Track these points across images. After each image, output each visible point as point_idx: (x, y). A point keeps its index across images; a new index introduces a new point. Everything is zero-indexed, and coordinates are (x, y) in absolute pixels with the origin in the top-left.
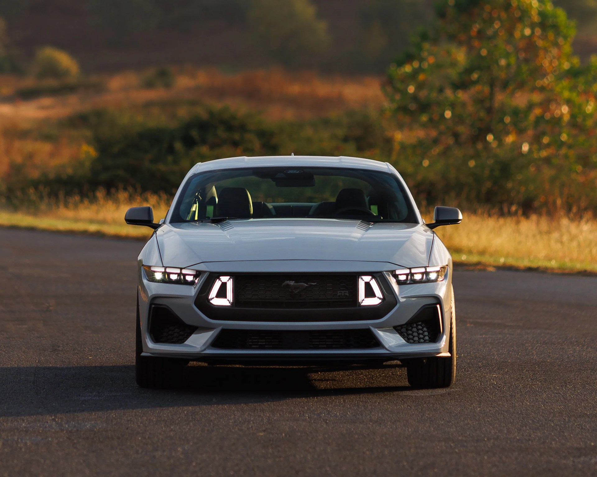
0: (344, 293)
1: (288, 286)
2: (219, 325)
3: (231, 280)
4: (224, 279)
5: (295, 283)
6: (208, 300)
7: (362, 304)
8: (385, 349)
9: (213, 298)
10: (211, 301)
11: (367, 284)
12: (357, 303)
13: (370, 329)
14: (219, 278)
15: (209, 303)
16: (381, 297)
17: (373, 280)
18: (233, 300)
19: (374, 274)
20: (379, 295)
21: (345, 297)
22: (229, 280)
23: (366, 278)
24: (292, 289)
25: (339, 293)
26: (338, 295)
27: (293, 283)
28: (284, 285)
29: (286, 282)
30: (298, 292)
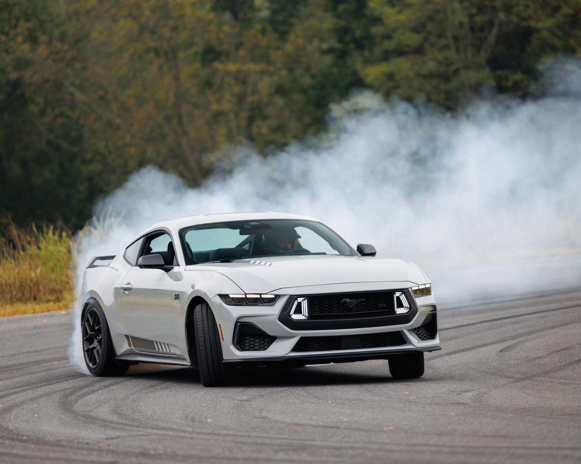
0: (383, 305)
1: (345, 303)
2: (299, 334)
3: (306, 300)
4: (300, 300)
5: (350, 300)
6: (290, 316)
7: (397, 313)
8: (412, 345)
9: (292, 315)
10: (291, 317)
11: (398, 298)
12: (394, 312)
13: (402, 331)
14: (297, 300)
15: (291, 318)
16: (409, 306)
17: (403, 294)
18: (308, 315)
19: (404, 290)
20: (406, 306)
21: (384, 308)
22: (303, 300)
23: (398, 294)
24: (348, 305)
25: (380, 305)
26: (379, 307)
27: (348, 300)
28: (343, 302)
29: (344, 300)
30: (353, 307)
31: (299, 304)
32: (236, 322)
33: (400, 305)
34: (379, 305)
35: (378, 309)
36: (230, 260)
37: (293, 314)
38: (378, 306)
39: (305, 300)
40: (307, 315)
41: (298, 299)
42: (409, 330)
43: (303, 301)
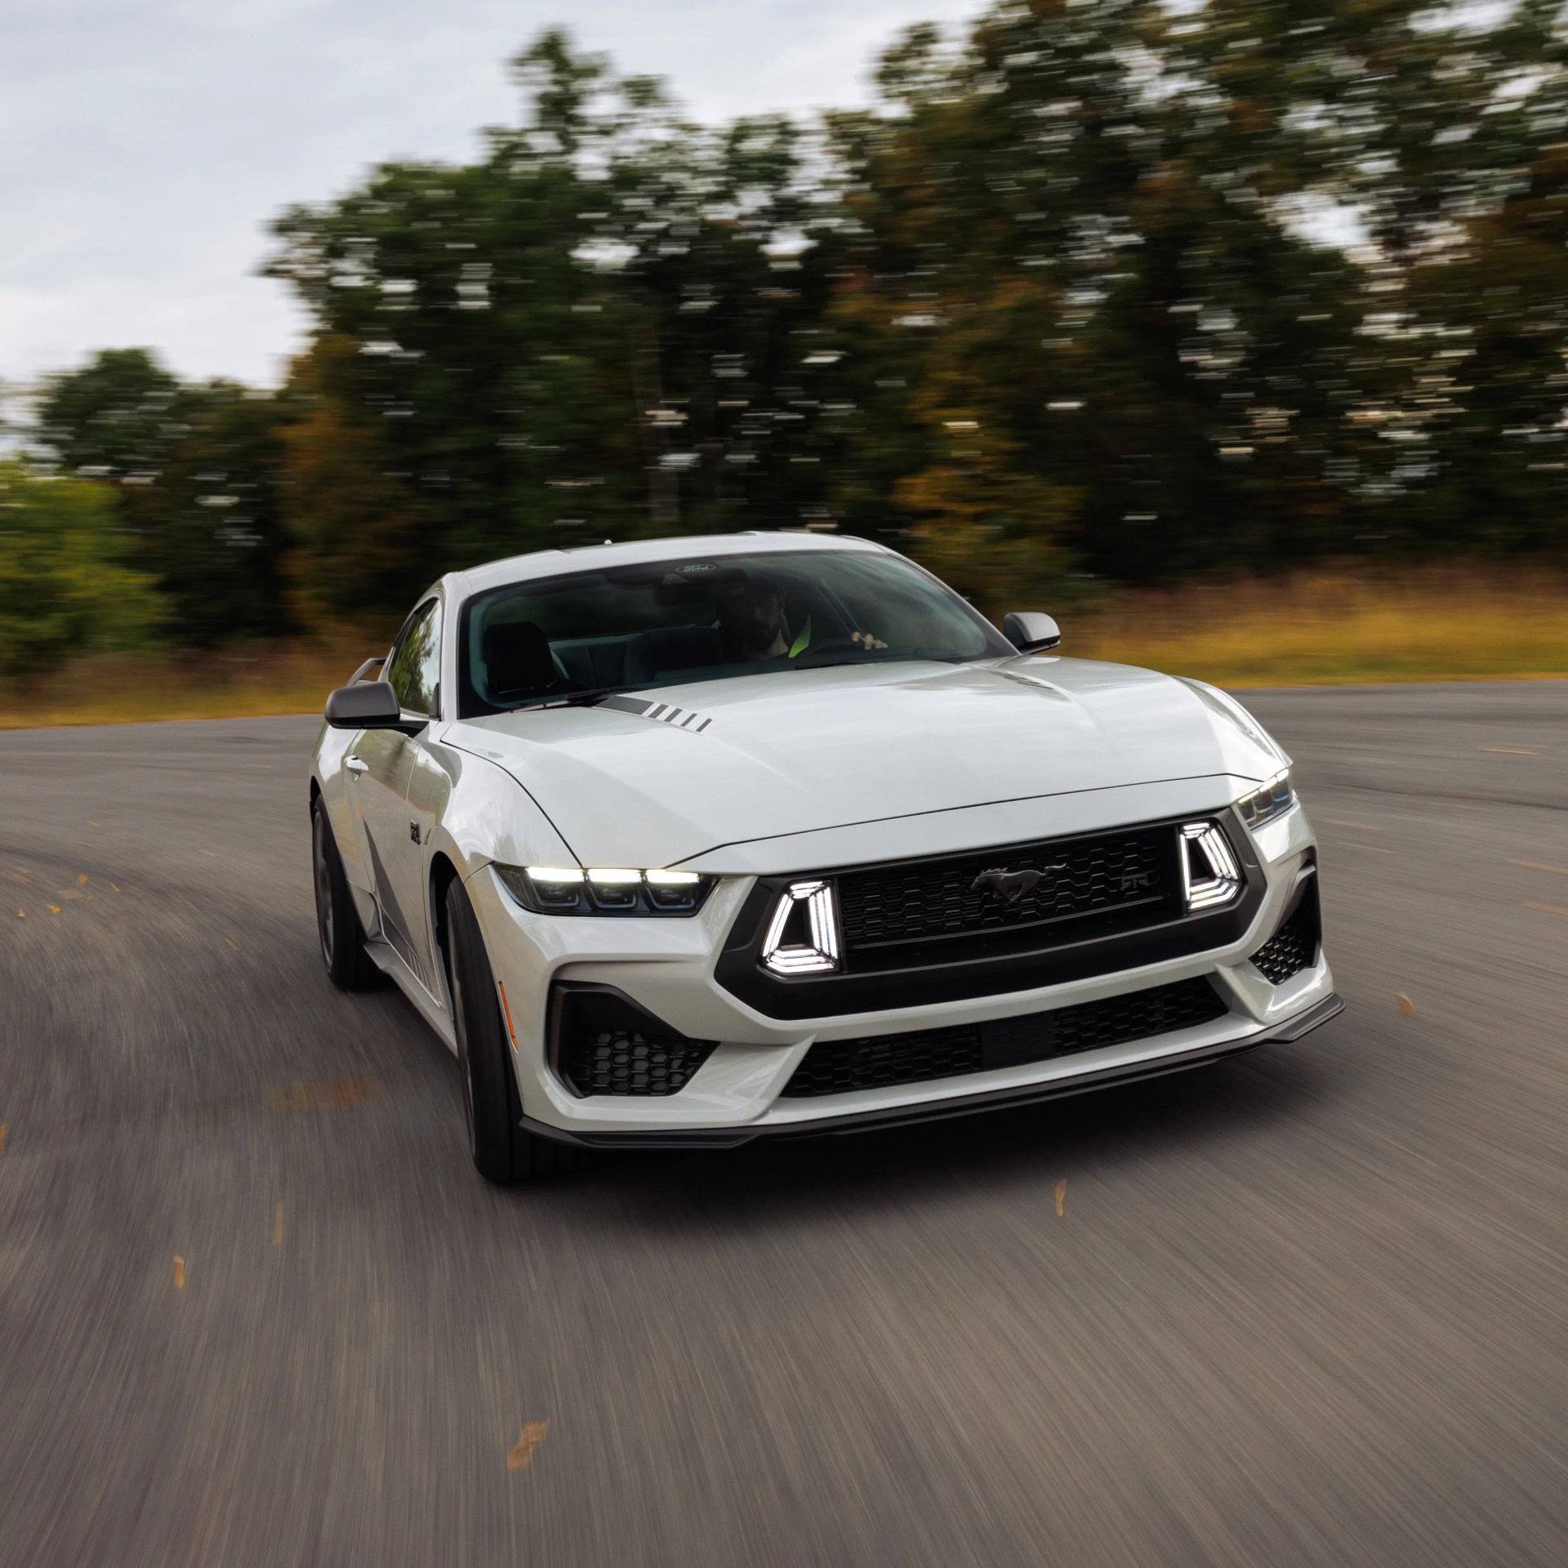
0: (1138, 879)
1: (989, 885)
2: (805, 1032)
3: (828, 891)
5: (1010, 871)
6: (762, 962)
7: (1193, 906)
8: (1252, 1021)
9: (772, 954)
10: (770, 965)
11: (1194, 845)
12: (1178, 904)
13: (1216, 975)
14: (788, 891)
15: (765, 972)
16: (1234, 874)
17: (1214, 831)
18: (839, 953)
19: (1217, 816)
20: (1225, 871)
21: (1144, 892)
22: (817, 892)
23: (1192, 830)
24: (1000, 894)
25: (1126, 881)
26: (1122, 889)
27: (1004, 874)
28: (979, 885)
29: (983, 874)
30: (1019, 899)
31: (801, 910)
32: (555, 984)
33: (1203, 870)
34: (1124, 878)
35: (1120, 897)
36: (599, 694)
37: (778, 953)
38: (1118, 884)
39: (822, 889)
40: (835, 954)
41: (793, 887)
42: (1236, 967)
43: (814, 894)
